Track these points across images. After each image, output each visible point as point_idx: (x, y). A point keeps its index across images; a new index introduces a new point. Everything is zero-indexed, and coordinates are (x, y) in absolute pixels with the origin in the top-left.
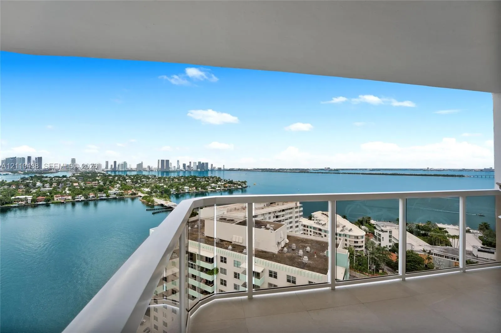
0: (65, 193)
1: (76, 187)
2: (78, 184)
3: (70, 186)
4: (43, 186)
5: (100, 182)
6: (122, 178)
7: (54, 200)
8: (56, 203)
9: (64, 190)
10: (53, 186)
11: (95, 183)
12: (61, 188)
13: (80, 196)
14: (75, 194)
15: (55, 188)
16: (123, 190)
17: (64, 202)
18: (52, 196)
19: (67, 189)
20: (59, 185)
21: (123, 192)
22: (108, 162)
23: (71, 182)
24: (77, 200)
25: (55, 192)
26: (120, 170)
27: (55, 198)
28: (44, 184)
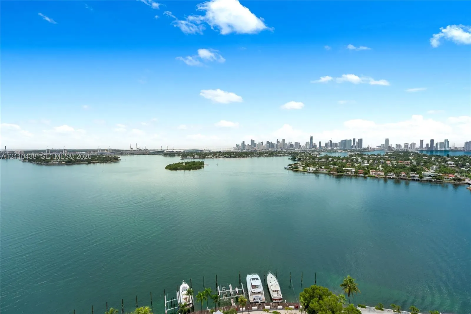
0: (379, 169)
1: (389, 165)
2: (391, 162)
3: (383, 164)
4: (363, 162)
5: (413, 162)
6: (442, 159)
7: (370, 174)
8: (371, 177)
9: (378, 167)
10: (370, 162)
11: (408, 163)
12: (376, 165)
13: (391, 173)
14: (388, 171)
15: (371, 164)
16: (442, 173)
17: (377, 177)
18: (369, 171)
19: (381, 165)
20: (374, 162)
21: (441, 176)
22: (423, 140)
23: (384, 160)
24: (389, 176)
25: (371, 167)
26: (439, 149)
27: (371, 172)
28: (363, 160)
